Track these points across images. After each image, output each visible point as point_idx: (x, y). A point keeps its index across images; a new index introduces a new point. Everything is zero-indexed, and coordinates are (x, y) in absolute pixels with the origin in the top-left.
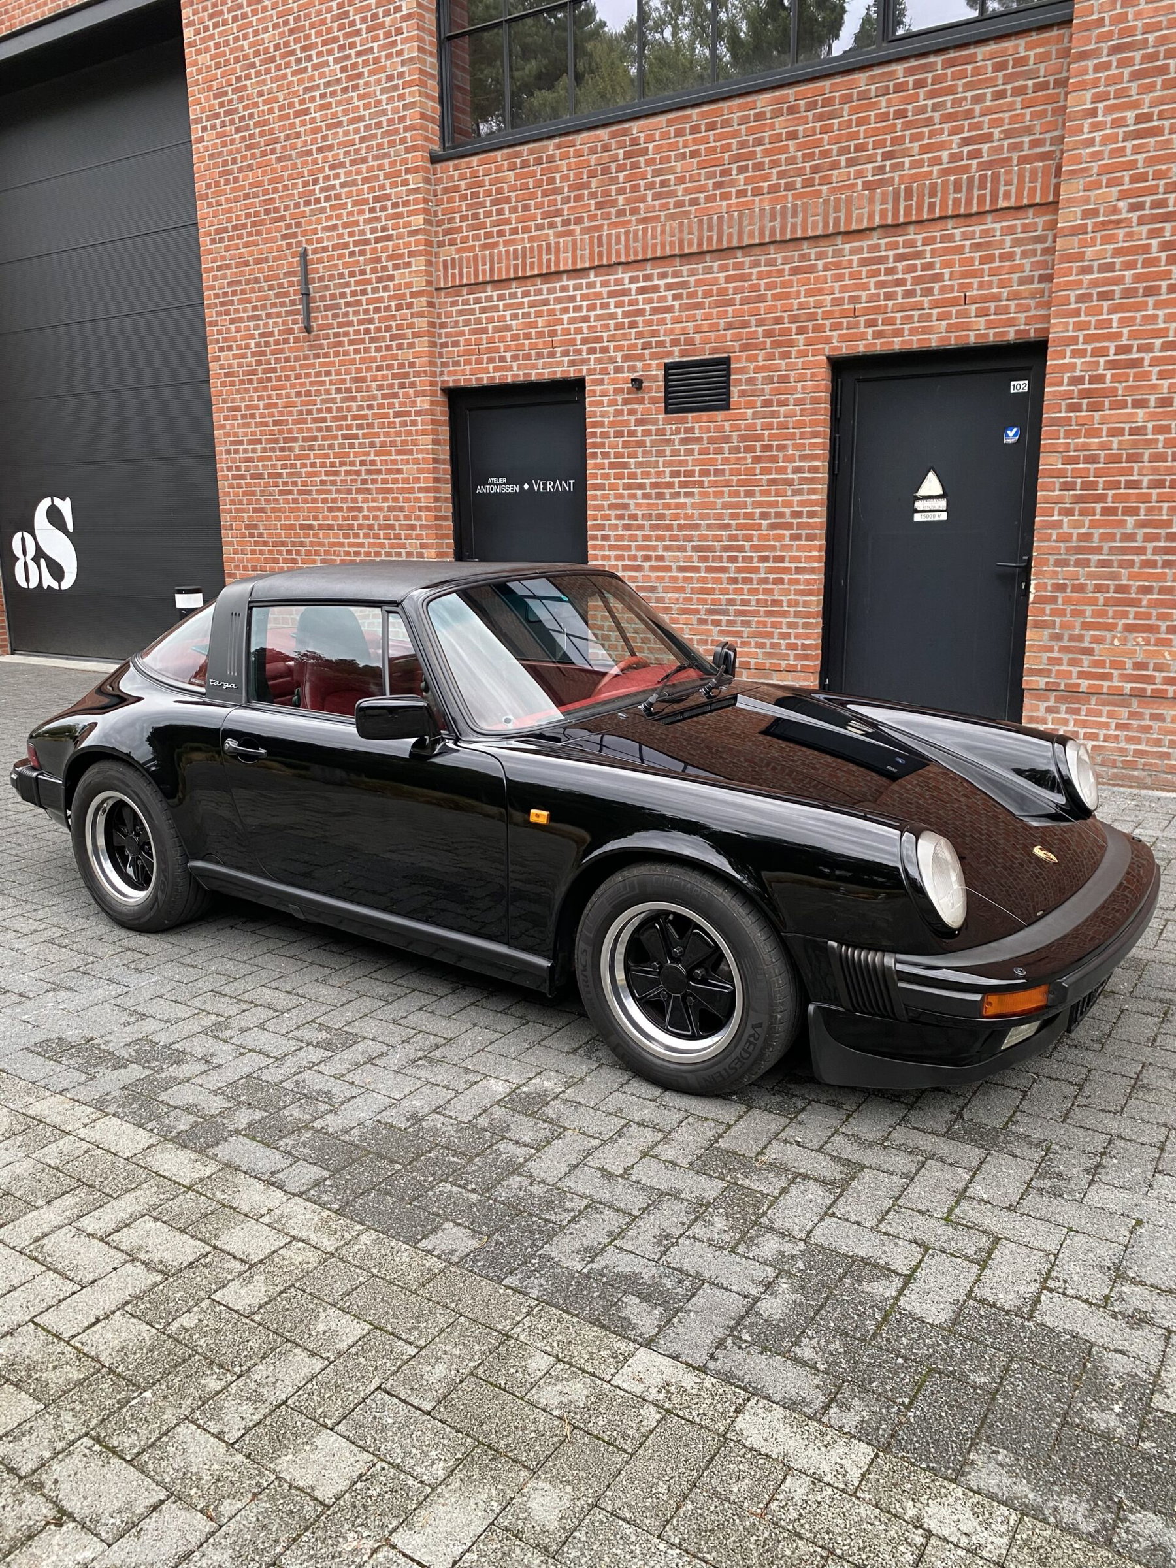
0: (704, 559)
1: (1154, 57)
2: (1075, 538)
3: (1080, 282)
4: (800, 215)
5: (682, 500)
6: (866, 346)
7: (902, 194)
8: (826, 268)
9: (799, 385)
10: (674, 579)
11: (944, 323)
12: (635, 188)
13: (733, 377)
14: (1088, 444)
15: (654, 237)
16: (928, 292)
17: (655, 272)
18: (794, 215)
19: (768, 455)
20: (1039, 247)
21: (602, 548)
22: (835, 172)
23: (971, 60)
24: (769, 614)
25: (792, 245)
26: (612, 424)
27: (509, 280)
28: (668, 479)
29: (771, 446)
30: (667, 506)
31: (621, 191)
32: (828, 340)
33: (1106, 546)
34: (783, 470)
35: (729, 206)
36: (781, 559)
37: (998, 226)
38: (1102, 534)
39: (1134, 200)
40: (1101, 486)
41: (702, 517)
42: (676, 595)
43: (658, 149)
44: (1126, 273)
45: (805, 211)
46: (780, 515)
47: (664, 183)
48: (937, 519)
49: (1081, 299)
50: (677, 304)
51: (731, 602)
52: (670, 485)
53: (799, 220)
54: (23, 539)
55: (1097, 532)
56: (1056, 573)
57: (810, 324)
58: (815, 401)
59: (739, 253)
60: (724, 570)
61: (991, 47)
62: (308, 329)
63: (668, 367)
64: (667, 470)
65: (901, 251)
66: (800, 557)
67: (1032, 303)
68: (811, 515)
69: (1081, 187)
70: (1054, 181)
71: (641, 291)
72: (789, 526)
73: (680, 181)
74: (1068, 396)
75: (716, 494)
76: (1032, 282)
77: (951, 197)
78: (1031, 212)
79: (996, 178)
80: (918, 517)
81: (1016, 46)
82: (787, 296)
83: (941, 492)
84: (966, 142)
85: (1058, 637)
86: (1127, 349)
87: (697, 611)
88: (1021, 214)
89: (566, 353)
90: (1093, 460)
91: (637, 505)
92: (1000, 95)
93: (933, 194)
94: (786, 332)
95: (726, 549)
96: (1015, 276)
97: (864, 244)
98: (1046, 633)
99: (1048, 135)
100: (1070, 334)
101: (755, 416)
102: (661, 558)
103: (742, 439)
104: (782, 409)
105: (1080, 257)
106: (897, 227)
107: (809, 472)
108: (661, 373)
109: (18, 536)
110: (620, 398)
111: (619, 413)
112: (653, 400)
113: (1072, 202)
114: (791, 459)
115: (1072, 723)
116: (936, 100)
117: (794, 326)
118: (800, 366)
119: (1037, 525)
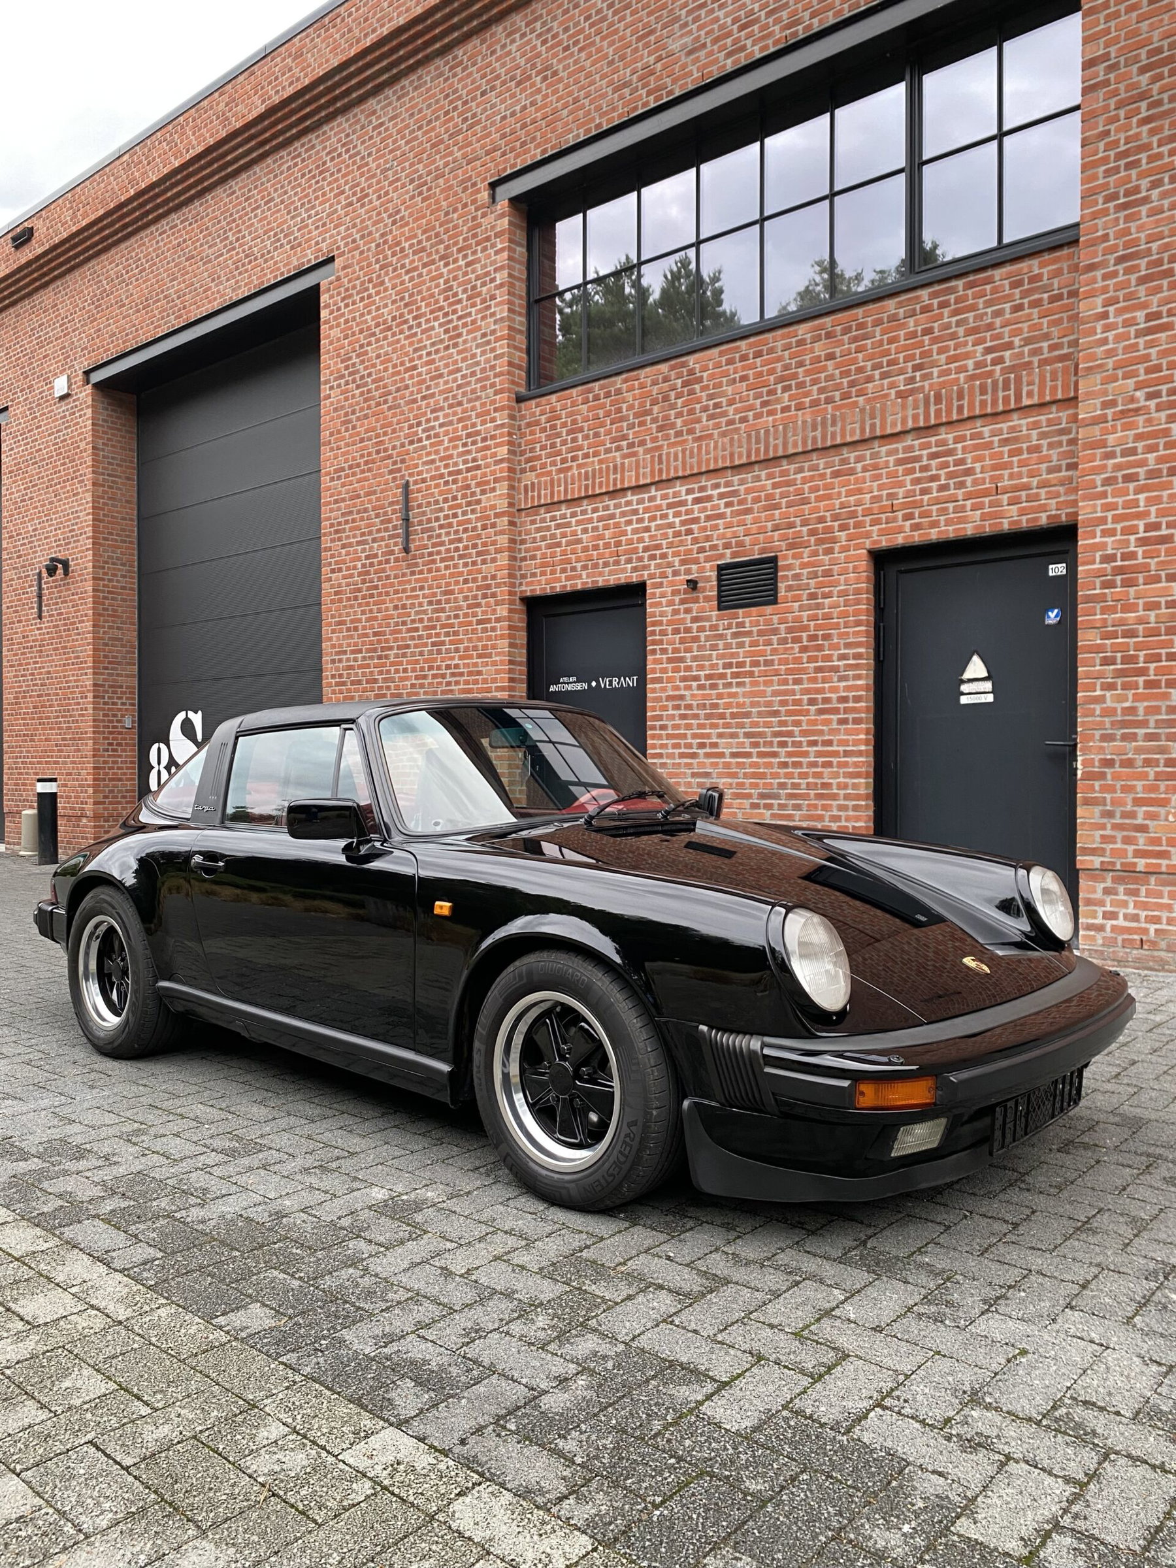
0: (755, 745)
1: (1159, 262)
2: (1119, 711)
3: (1105, 466)
4: (839, 425)
5: (734, 690)
6: (904, 538)
7: (932, 400)
8: (865, 470)
9: (842, 577)
10: (727, 765)
11: (978, 512)
12: (691, 412)
13: (780, 574)
14: (1126, 619)
15: (708, 453)
16: (962, 485)
17: (709, 483)
18: (834, 424)
19: (814, 645)
20: (1064, 438)
21: (660, 737)
22: (870, 385)
23: (989, 281)
24: (820, 796)
25: (832, 451)
26: (670, 623)
27: (581, 498)
28: (721, 671)
29: (817, 636)
30: (720, 696)
31: (679, 415)
32: (868, 535)
33: (1152, 719)
34: (828, 658)
35: (775, 421)
36: (829, 743)
37: (1024, 422)
38: (1146, 707)
39: (1151, 389)
40: (1141, 659)
41: (753, 705)
42: (729, 780)
43: (712, 377)
44: (1148, 456)
45: (843, 420)
46: (826, 700)
47: (717, 406)
48: (983, 701)
49: (1107, 482)
50: (728, 510)
51: (782, 786)
52: (723, 676)
53: (838, 429)
54: (159, 749)
55: (1141, 706)
56: (1102, 748)
57: (851, 521)
58: (857, 592)
59: (784, 462)
60: (775, 755)
61: (1008, 269)
62: (406, 550)
63: (720, 568)
64: (720, 662)
65: (934, 450)
66: (848, 741)
67: (1061, 489)
68: (857, 699)
69: (1099, 382)
70: (1073, 379)
71: (697, 501)
72: (835, 711)
73: (731, 402)
74: (1101, 573)
75: (766, 683)
76: (1060, 471)
77: (978, 399)
78: (1054, 408)
79: (1018, 380)
80: (964, 700)
81: (1030, 267)
82: (829, 497)
83: (986, 674)
84: (988, 351)
85: (1110, 814)
86: (1156, 526)
87: (749, 796)
88: (1045, 410)
89: (629, 561)
90: (1131, 634)
91: (693, 695)
92: (1018, 308)
93: (960, 396)
94: (829, 530)
95: (776, 734)
96: (1044, 466)
97: (900, 446)
98: (1097, 810)
99: (1065, 340)
100: (1099, 514)
101: (801, 608)
102: (715, 745)
103: (790, 630)
104: (827, 601)
105: (1103, 444)
106: (929, 429)
107: (854, 658)
108: (714, 574)
109: (155, 746)
110: (677, 599)
111: (676, 612)
112: (707, 599)
113: (1090, 395)
114: (836, 647)
115: (1131, 905)
116: (958, 317)
117: (836, 523)
118: (842, 560)
119: (1080, 701)
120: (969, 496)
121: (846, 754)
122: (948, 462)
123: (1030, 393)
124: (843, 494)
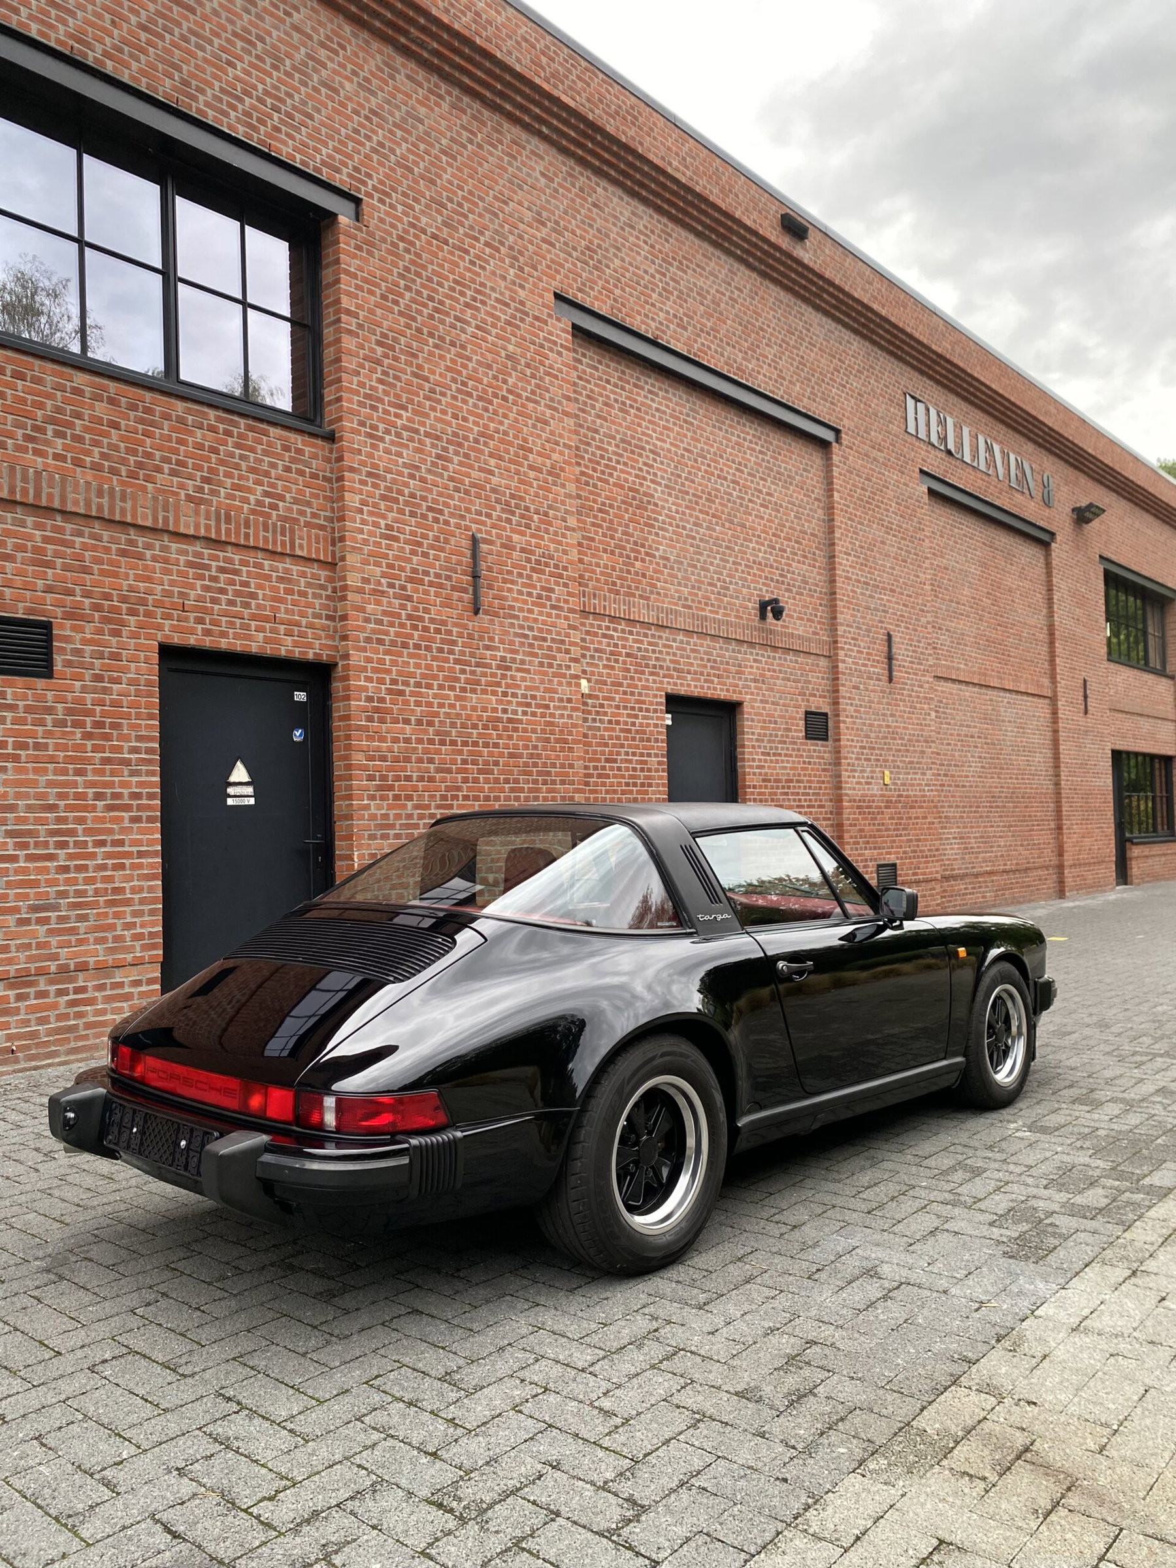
2: (379, 817)
3: (365, 628)
4: (130, 503)
6: (196, 640)
7: (222, 517)
9: (133, 665)
11: (261, 635)
13: (55, 644)
14: (380, 747)
16: (247, 605)
18: (123, 499)
19: (100, 732)
22: (159, 475)
25: (119, 528)
29: (104, 723)
32: (159, 627)
33: (398, 823)
35: (46, 464)
37: (295, 568)
38: (395, 814)
39: (390, 580)
40: (390, 778)
41: (18, 796)
44: (390, 629)
45: (134, 500)
46: (117, 796)
48: (246, 803)
51: (63, 894)
53: (128, 506)
55: (392, 813)
57: (141, 608)
58: (149, 683)
59: (59, 517)
60: (51, 857)
65: (222, 564)
66: (140, 840)
68: (151, 796)
69: (358, 560)
70: (331, 548)
74: (364, 710)
76: (324, 619)
77: (261, 533)
78: (317, 566)
79: (291, 531)
80: (230, 802)
83: (248, 780)
86: (396, 682)
87: (17, 910)
88: (311, 565)
92: (287, 469)
93: (247, 526)
94: (117, 610)
95: (53, 833)
96: (310, 611)
100: (362, 663)
101: (84, 689)
106: (219, 544)
107: (146, 753)
113: (353, 568)
114: (127, 738)
116: (241, 452)
117: (124, 606)
118: (132, 647)
119: (355, 808)
120: (253, 617)
121: (141, 854)
122: (234, 580)
123: (301, 547)
124: (132, 577)
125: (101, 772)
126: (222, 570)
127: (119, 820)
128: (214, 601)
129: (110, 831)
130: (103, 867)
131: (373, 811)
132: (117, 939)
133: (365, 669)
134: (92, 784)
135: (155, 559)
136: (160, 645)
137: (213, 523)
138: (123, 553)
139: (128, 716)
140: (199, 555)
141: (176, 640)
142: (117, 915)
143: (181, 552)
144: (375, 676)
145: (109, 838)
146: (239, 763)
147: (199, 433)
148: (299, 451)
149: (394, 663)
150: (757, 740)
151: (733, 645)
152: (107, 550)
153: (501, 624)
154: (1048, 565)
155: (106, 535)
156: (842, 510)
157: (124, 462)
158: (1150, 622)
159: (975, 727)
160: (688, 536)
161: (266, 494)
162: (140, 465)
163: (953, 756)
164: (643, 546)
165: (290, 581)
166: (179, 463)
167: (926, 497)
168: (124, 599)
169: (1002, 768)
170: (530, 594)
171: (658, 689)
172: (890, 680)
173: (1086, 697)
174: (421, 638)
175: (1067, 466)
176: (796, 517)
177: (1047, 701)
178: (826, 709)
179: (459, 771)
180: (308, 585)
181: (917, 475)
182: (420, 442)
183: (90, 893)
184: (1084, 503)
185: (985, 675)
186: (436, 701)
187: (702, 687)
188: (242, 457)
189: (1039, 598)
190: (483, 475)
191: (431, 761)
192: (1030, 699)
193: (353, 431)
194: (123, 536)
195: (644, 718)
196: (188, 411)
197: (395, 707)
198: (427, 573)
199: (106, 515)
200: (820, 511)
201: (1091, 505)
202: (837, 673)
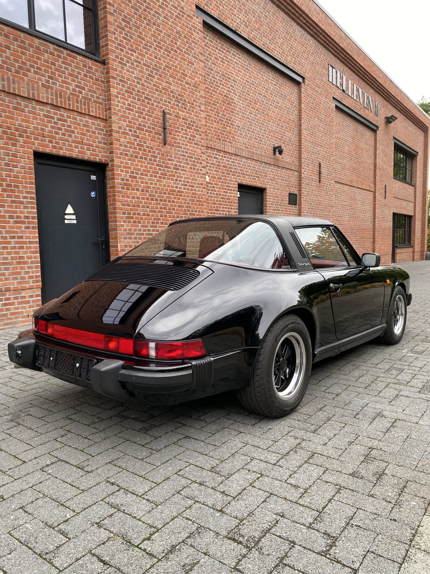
1: (129, 88)
2: (127, 230)
3: (120, 148)
6: (49, 150)
7: (58, 95)
9: (22, 160)
11: (77, 149)
14: (127, 200)
16: (70, 136)
19: (10, 189)
20: (102, 132)
22: (29, 73)
23: (75, 58)
24: (18, 263)
25: (13, 96)
29: (11, 185)
32: (33, 143)
34: (18, 197)
37: (90, 121)
38: (134, 229)
39: (130, 128)
40: (132, 214)
44: (130, 149)
45: (19, 83)
46: (18, 217)
48: (72, 222)
53: (16, 87)
56: (124, 241)
57: (25, 134)
61: (81, 58)
65: (59, 117)
66: (30, 236)
67: (102, 150)
68: (34, 218)
69: (117, 118)
70: (105, 113)
72: (24, 222)
74: (121, 184)
77: (75, 104)
79: (88, 104)
80: (66, 222)
83: (73, 212)
86: (133, 173)
88: (97, 119)
90: (129, 205)
92: (85, 76)
93: (69, 100)
94: (14, 134)
96: (97, 140)
100: (119, 164)
104: (15, 169)
105: (119, 141)
106: (57, 107)
113: (115, 122)
114: (21, 192)
117: (17, 133)
118: (21, 152)
119: (118, 225)
120: (73, 142)
121: (30, 243)
122: (65, 124)
123: (92, 111)
124: (20, 120)
125: (11, 207)
126: (59, 119)
127: (20, 228)
128: (57, 133)
129: (17, 232)
130: (14, 248)
131: (125, 227)
132: (22, 278)
133: (120, 166)
134: (8, 212)
135: (29, 112)
136: (34, 151)
137: (54, 97)
138: (15, 108)
139: (21, 182)
140: (49, 112)
141: (41, 150)
142: (22, 268)
143: (41, 110)
144: (124, 170)
145: (16, 235)
146: (69, 205)
147: (46, 55)
148: (90, 67)
149: (132, 164)
150: (271, 204)
151: (263, 165)
152: (8, 106)
153: (175, 150)
154: (375, 140)
155: (7, 99)
156: (304, 111)
157: (13, 65)
158: (408, 164)
159: (348, 202)
160: (247, 118)
161: (77, 86)
162: (20, 68)
163: (340, 213)
164: (230, 121)
165: (88, 126)
166: (38, 68)
167: (334, 108)
168: (17, 130)
169: (356, 218)
170: (186, 138)
171: (235, 181)
172: (320, 182)
173: (385, 192)
174: (143, 154)
175: (384, 100)
176: (287, 113)
177: (372, 193)
178: (296, 192)
179: (159, 212)
180: (96, 129)
181: (331, 99)
182: (141, 68)
183: (9, 259)
184: (389, 115)
185: (352, 182)
186: (149, 182)
187: (252, 181)
188: (65, 68)
189: (371, 153)
190: (167, 85)
191: (148, 207)
192: (366, 192)
193: (113, 60)
194: (15, 101)
195: (230, 193)
196: (41, 44)
197: (133, 183)
198: (145, 126)
199: (6, 90)
200: (296, 111)
201: (392, 116)
202: (301, 178)
